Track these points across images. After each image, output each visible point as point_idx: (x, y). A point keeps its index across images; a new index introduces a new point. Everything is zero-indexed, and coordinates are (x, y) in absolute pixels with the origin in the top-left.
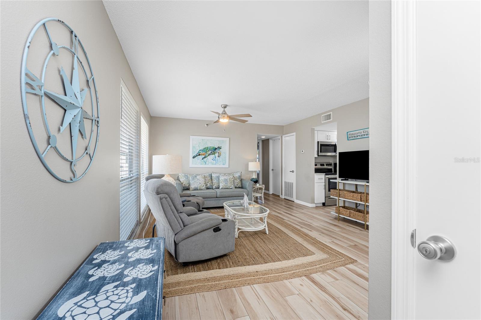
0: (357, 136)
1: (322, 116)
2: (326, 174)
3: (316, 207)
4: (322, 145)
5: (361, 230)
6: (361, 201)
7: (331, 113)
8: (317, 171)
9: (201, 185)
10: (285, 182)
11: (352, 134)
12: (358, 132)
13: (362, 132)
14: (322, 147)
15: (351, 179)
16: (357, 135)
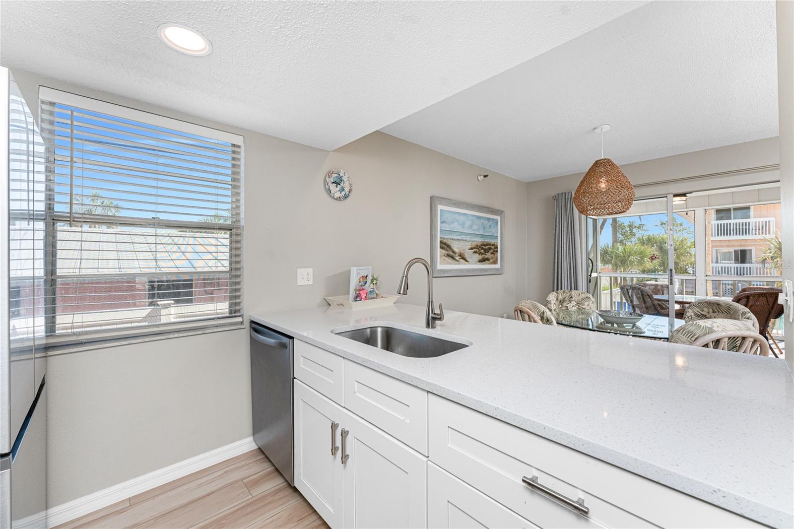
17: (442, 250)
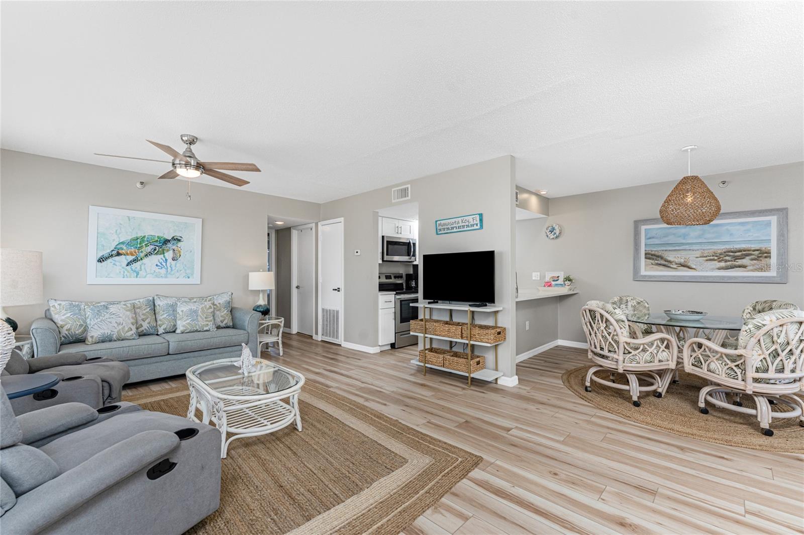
0: (453, 228)
1: (393, 190)
2: (397, 294)
3: (381, 351)
4: (389, 243)
5: (464, 389)
6: (462, 337)
7: (409, 186)
8: (383, 287)
9: (121, 327)
10: (323, 310)
11: (444, 224)
12: (453, 220)
13: (460, 222)
14: (389, 246)
15: (441, 301)
16: (452, 226)
17: (648, 260)
